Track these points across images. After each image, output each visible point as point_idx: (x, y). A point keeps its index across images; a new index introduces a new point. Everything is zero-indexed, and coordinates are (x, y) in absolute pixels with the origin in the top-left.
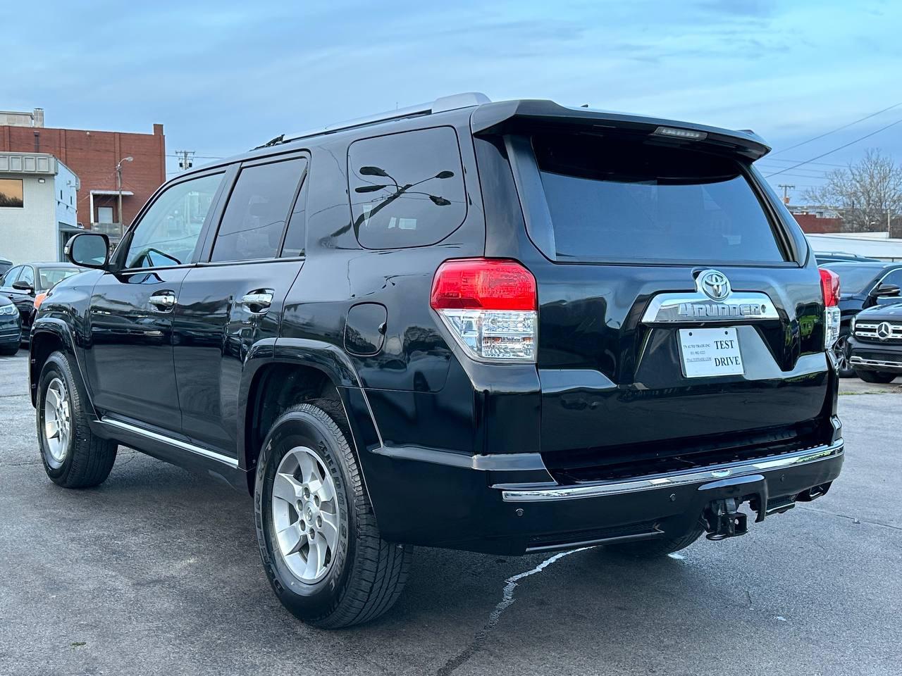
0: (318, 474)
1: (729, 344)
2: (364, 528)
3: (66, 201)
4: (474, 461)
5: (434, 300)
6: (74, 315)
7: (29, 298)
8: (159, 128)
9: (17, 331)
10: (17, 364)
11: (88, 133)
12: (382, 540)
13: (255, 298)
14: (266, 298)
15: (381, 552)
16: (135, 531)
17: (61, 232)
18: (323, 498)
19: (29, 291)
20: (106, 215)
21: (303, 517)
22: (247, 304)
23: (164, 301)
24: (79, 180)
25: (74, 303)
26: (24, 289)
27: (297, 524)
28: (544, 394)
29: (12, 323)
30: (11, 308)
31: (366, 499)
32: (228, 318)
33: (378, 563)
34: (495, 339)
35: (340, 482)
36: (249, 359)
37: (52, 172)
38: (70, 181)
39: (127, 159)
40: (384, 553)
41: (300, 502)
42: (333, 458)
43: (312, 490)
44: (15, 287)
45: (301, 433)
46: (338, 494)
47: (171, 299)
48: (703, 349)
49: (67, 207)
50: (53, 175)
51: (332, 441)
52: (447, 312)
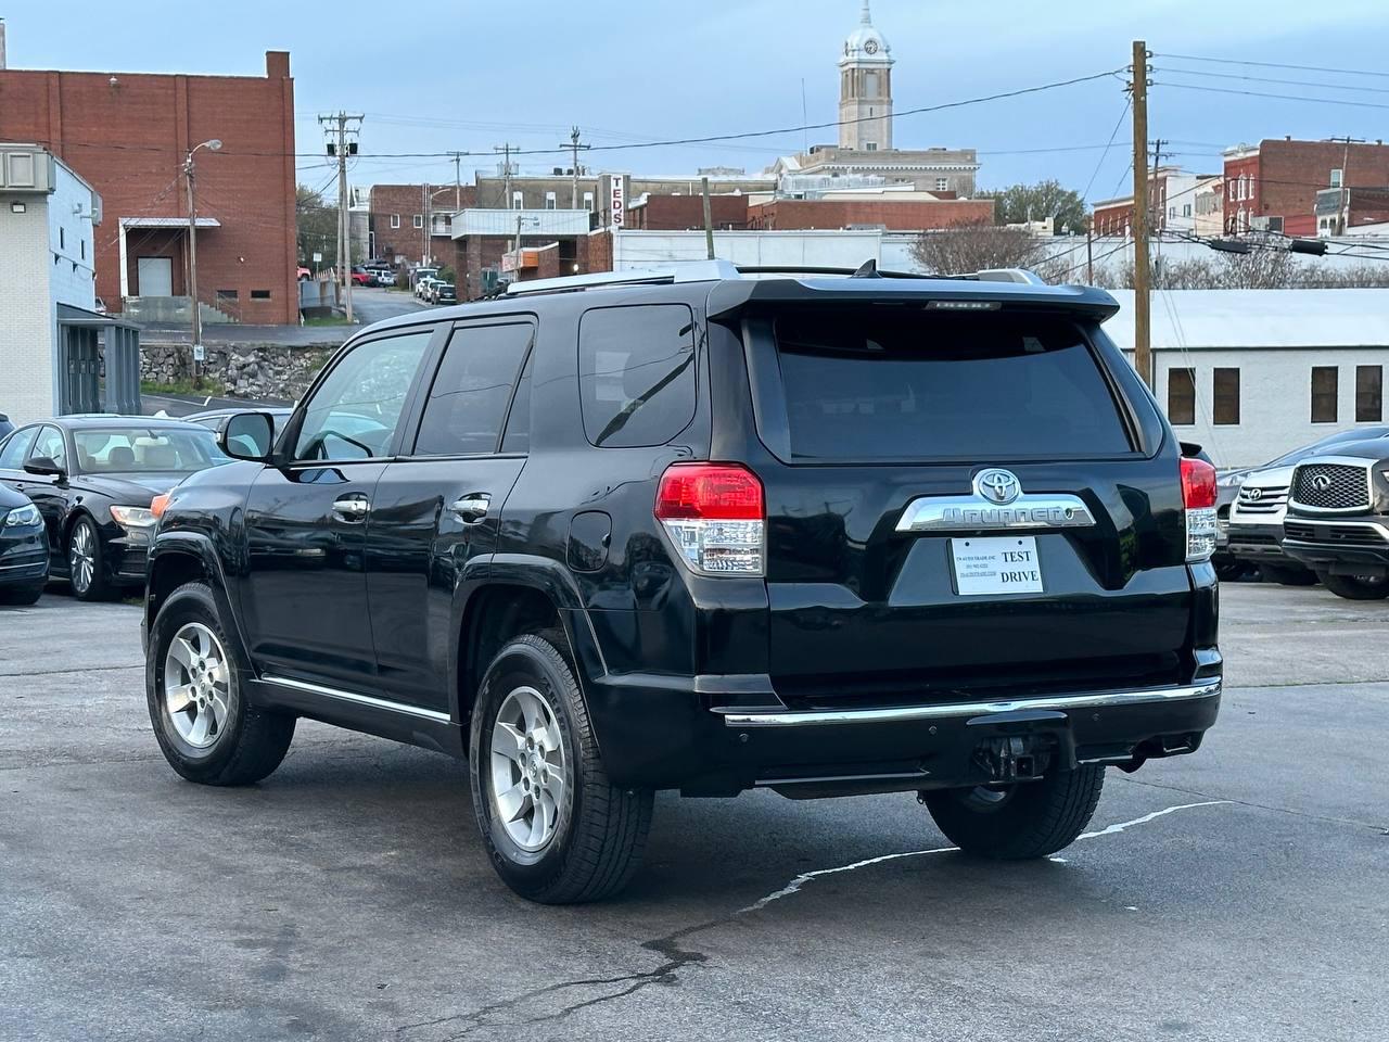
0: (543, 720)
1: (1024, 556)
2: (591, 774)
3: (71, 252)
4: (696, 682)
5: (658, 508)
6: (217, 527)
7: (54, 491)
8: (278, 61)
9: (42, 557)
10: (50, 620)
11: (113, 79)
12: (614, 789)
13: (468, 505)
14: (481, 505)
15: (612, 804)
16: (314, 827)
17: (62, 325)
18: (549, 748)
19: (56, 477)
20: (156, 276)
21: (527, 773)
22: (459, 512)
23: (354, 508)
24: (100, 201)
25: (216, 510)
26: (47, 473)
27: (521, 785)
28: (774, 611)
29: (31, 540)
30: (30, 511)
31: (593, 741)
32: (436, 529)
33: (609, 816)
34: (722, 551)
35: (565, 723)
36: (461, 582)
37: (42, 187)
38: (80, 205)
39: (207, 145)
40: (616, 805)
41: (523, 756)
42: (557, 696)
43: (536, 740)
44: (29, 470)
45: (523, 671)
46: (563, 737)
47: (362, 505)
48: (985, 562)
49: (75, 266)
50: (45, 194)
51: (556, 676)
52: (670, 523)
